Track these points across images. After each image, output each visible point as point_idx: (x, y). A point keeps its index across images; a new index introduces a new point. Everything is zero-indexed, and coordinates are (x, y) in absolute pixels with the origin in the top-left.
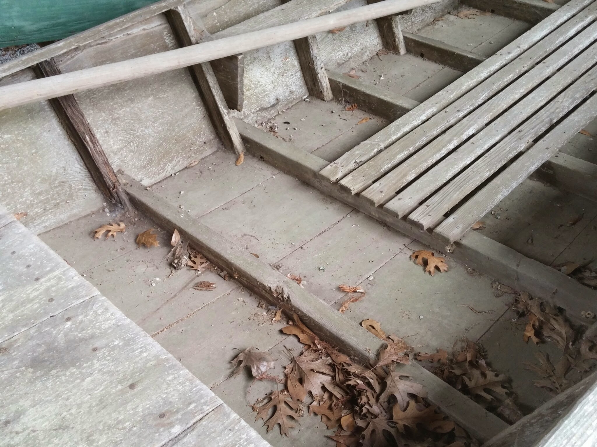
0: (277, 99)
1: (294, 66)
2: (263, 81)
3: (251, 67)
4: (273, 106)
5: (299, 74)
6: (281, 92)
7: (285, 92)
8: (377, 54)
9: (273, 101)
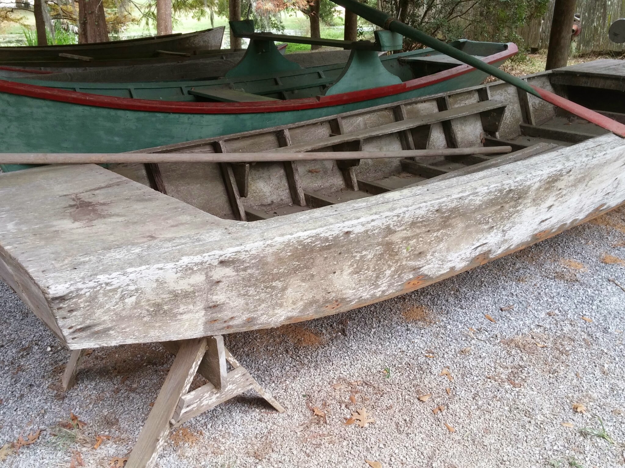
0: (272, 202)
1: (284, 186)
2: (265, 190)
3: (258, 181)
4: (269, 205)
5: (288, 191)
6: (275, 198)
7: (277, 199)
8: (341, 190)
9: (269, 202)
